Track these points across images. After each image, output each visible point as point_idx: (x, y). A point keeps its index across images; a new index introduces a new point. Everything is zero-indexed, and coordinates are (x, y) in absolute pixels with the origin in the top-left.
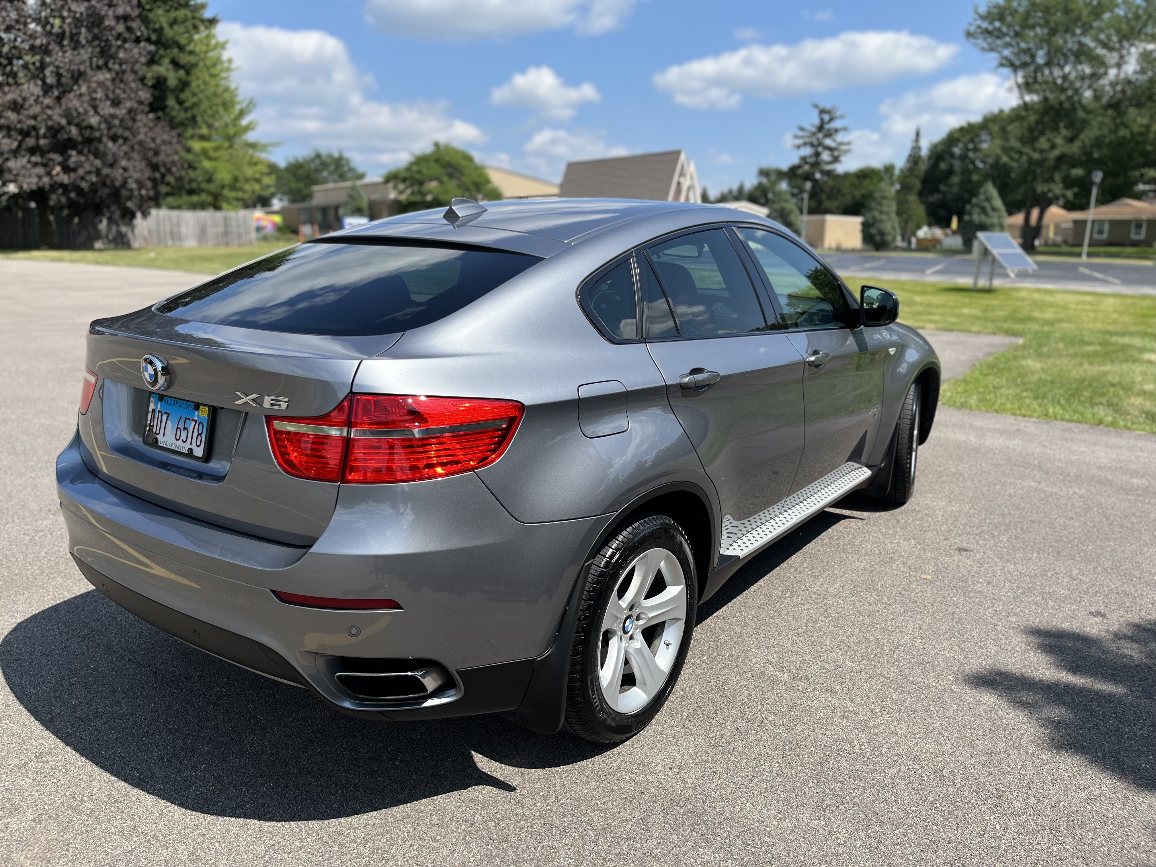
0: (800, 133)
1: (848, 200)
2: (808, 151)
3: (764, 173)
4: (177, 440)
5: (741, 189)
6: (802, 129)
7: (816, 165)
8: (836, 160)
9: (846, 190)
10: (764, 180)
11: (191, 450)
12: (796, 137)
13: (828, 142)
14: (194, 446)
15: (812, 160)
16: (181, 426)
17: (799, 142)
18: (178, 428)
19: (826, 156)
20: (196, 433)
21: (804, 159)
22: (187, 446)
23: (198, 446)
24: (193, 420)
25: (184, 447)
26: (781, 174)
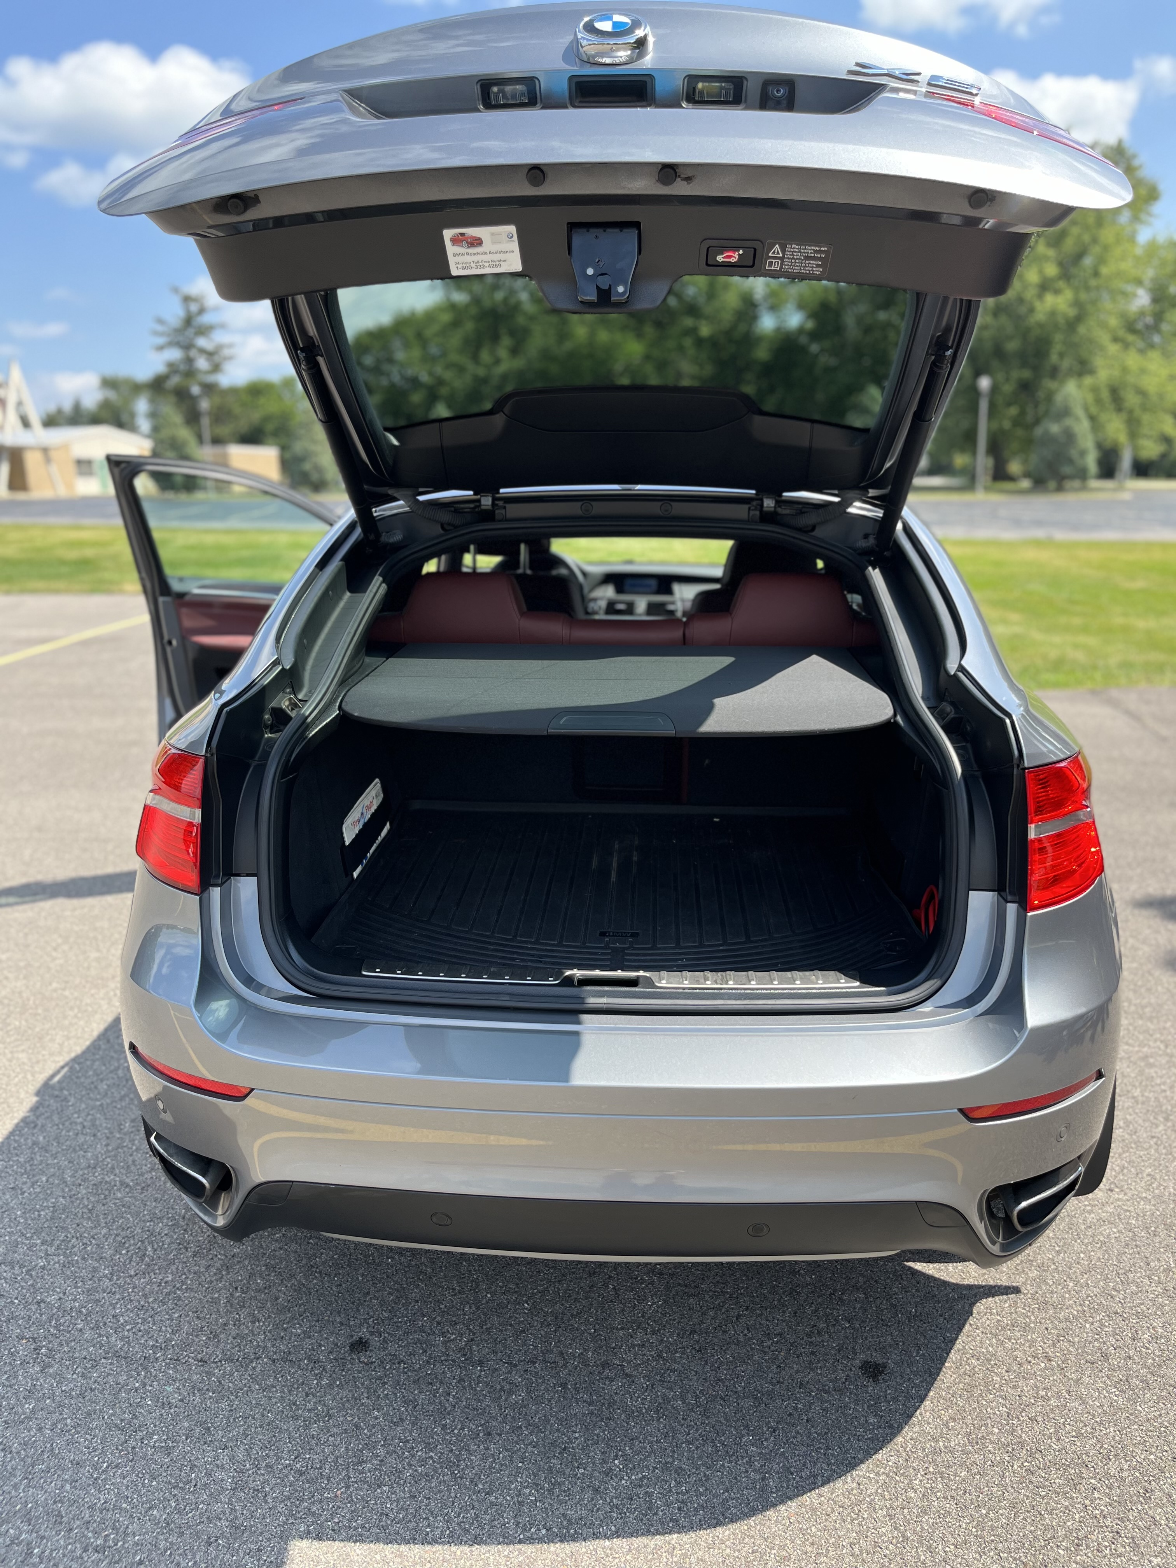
0: (160, 328)
1: (243, 426)
2: (175, 354)
3: (109, 383)
5: (77, 407)
6: (160, 321)
7: (190, 373)
8: (216, 368)
9: (237, 410)
10: (112, 395)
12: (156, 333)
13: (202, 342)
15: (182, 367)
17: (161, 341)
19: (202, 364)
21: (171, 365)
26: (136, 388)
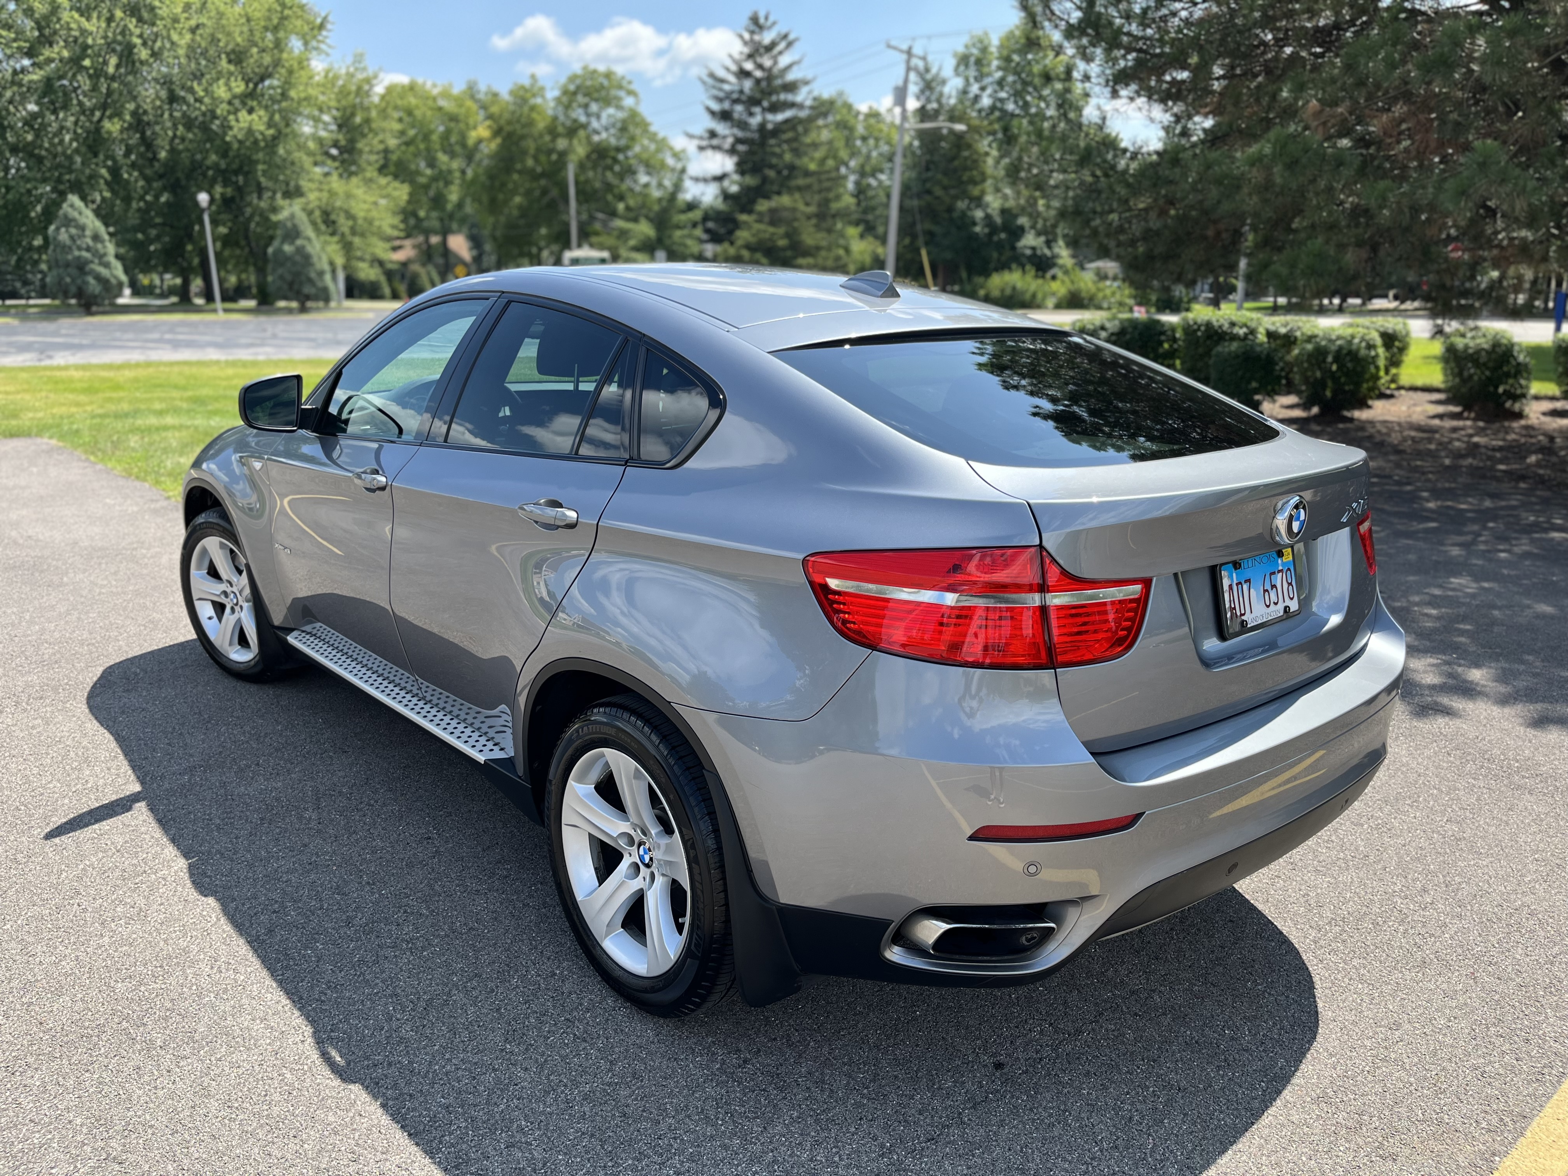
4: (1268, 606)
11: (1286, 609)
14: (1288, 602)
16: (1268, 587)
18: (1265, 591)
20: (1285, 585)
22: (1281, 607)
23: (1292, 599)
24: (1279, 571)
25: (1277, 611)
